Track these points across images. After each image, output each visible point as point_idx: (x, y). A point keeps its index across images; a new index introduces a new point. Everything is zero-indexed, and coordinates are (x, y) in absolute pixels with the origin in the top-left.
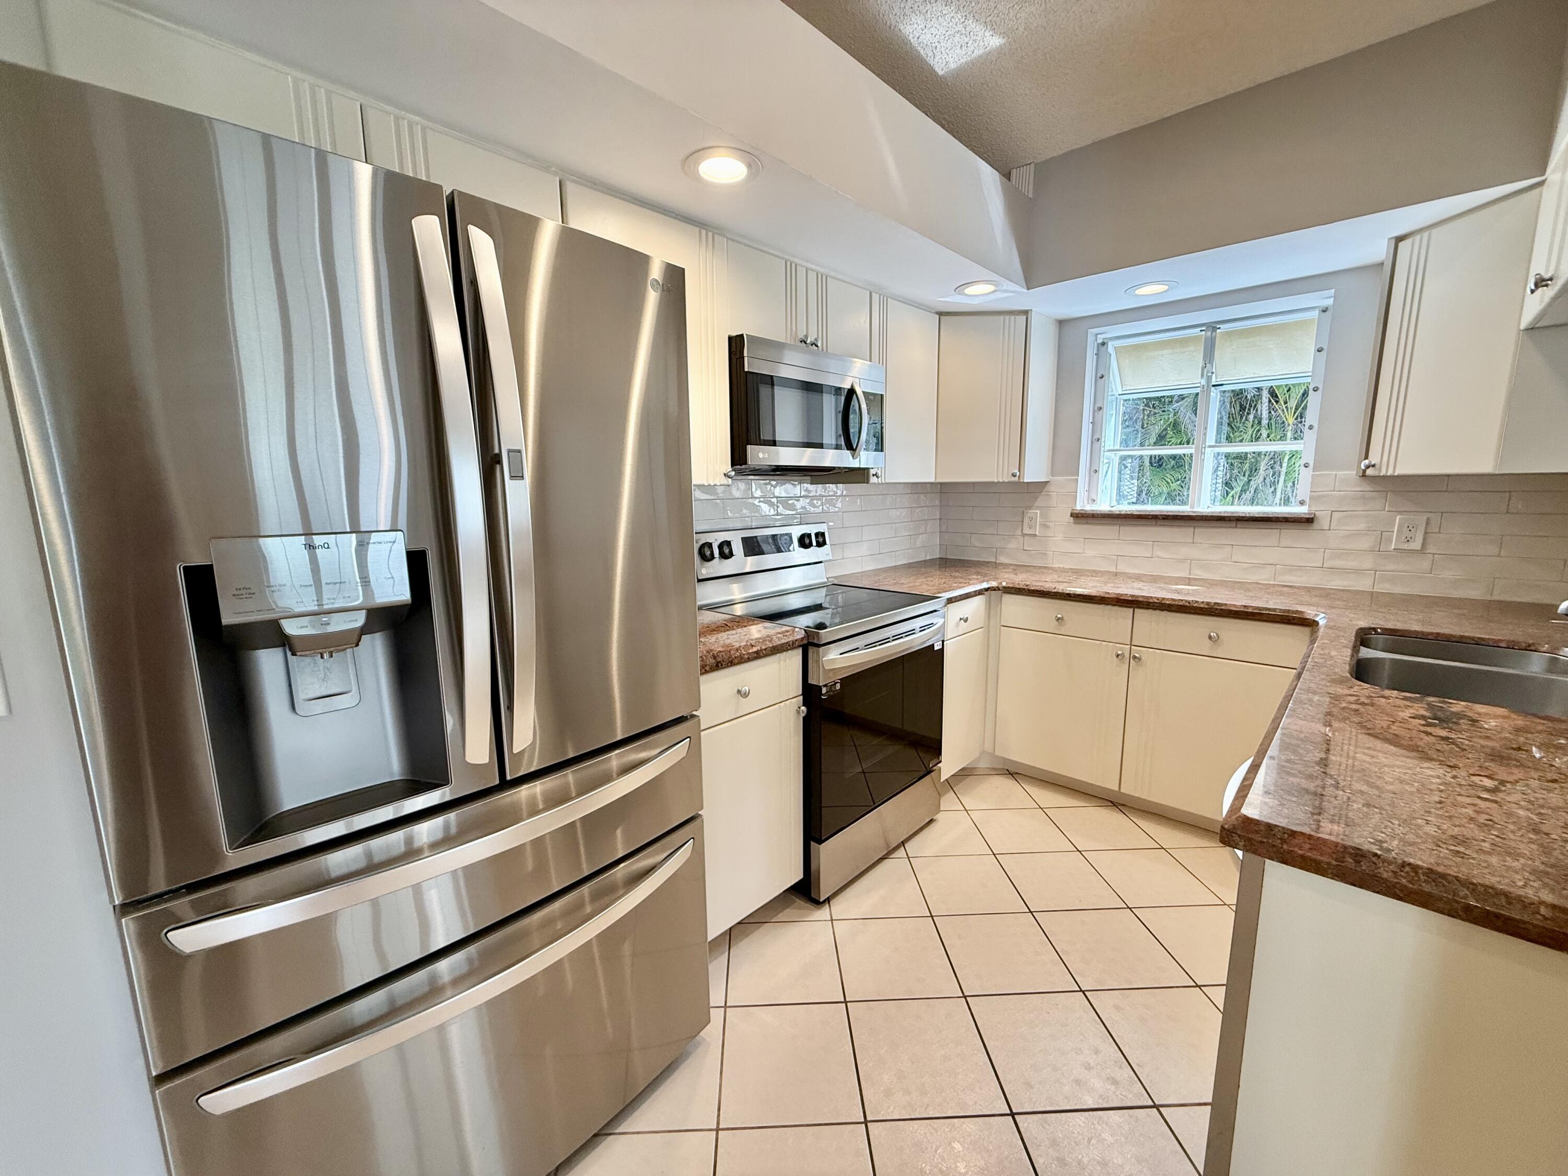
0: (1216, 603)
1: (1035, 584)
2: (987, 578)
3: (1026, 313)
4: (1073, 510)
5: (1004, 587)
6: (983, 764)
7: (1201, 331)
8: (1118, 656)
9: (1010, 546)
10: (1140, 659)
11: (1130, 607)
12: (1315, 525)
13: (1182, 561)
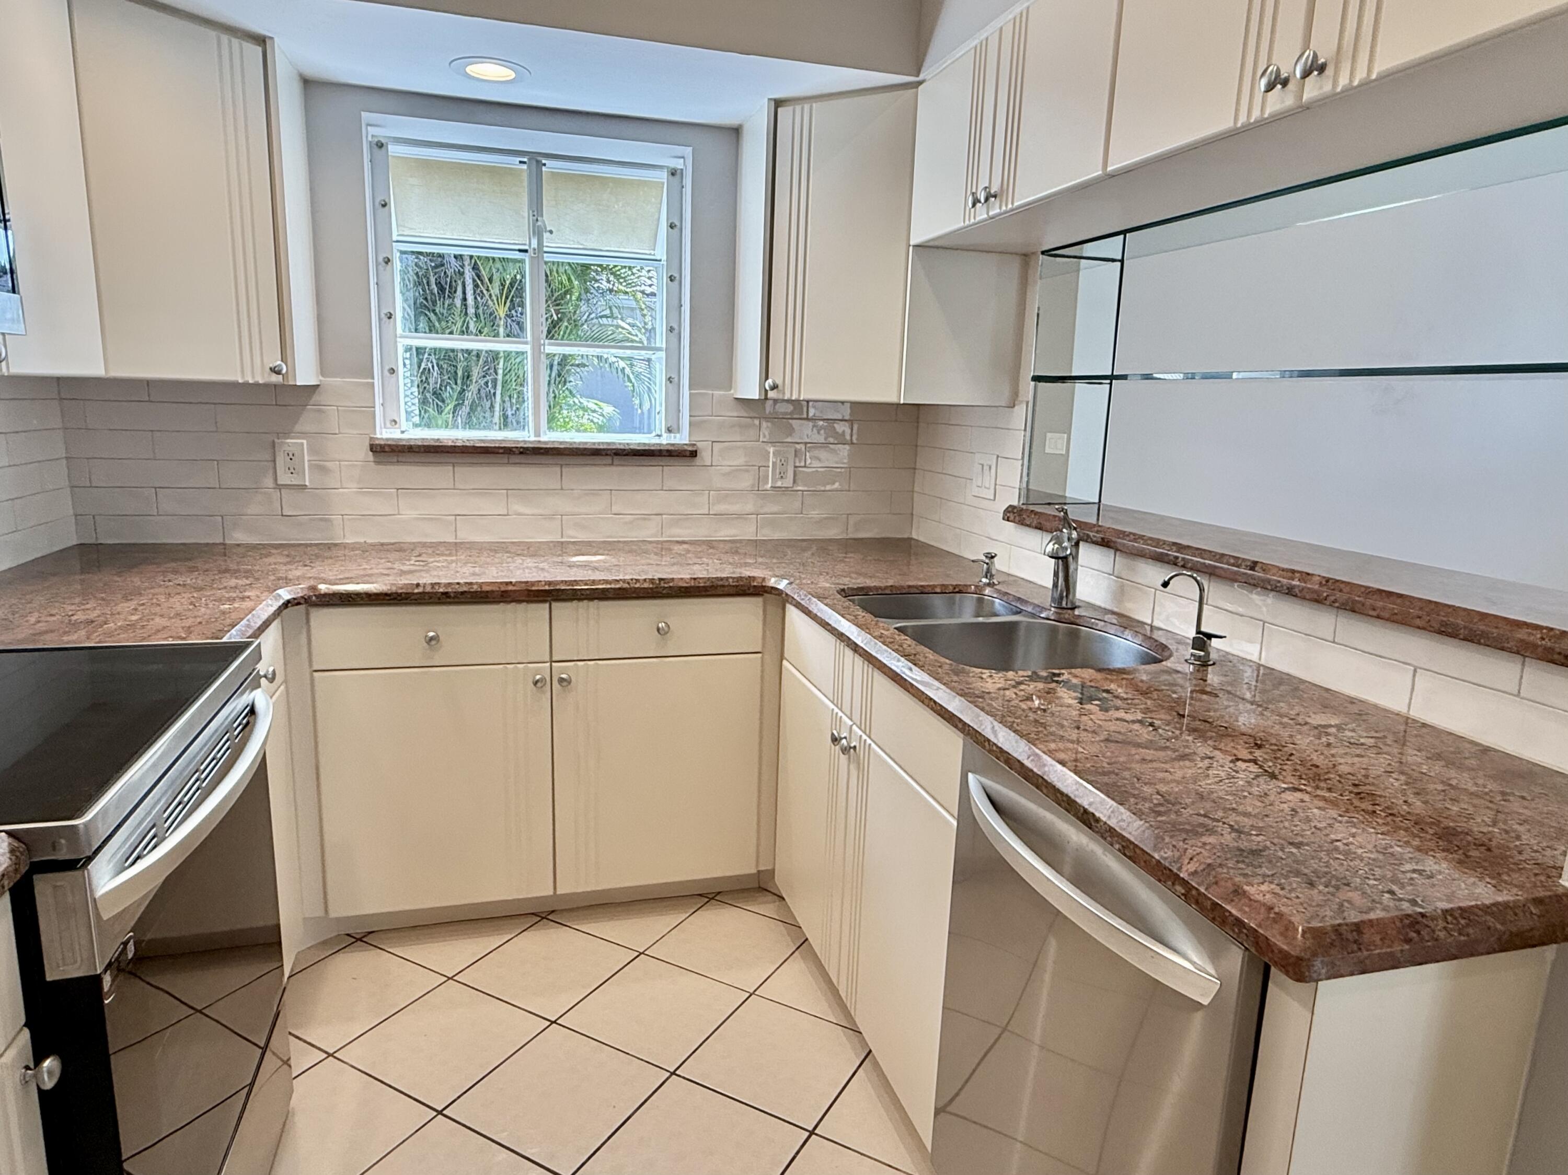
3: (262, 40)
4: (371, 438)
7: (521, 162)
8: (534, 683)
9: (253, 509)
10: (569, 681)
11: (544, 601)
12: (698, 461)
13: (551, 517)
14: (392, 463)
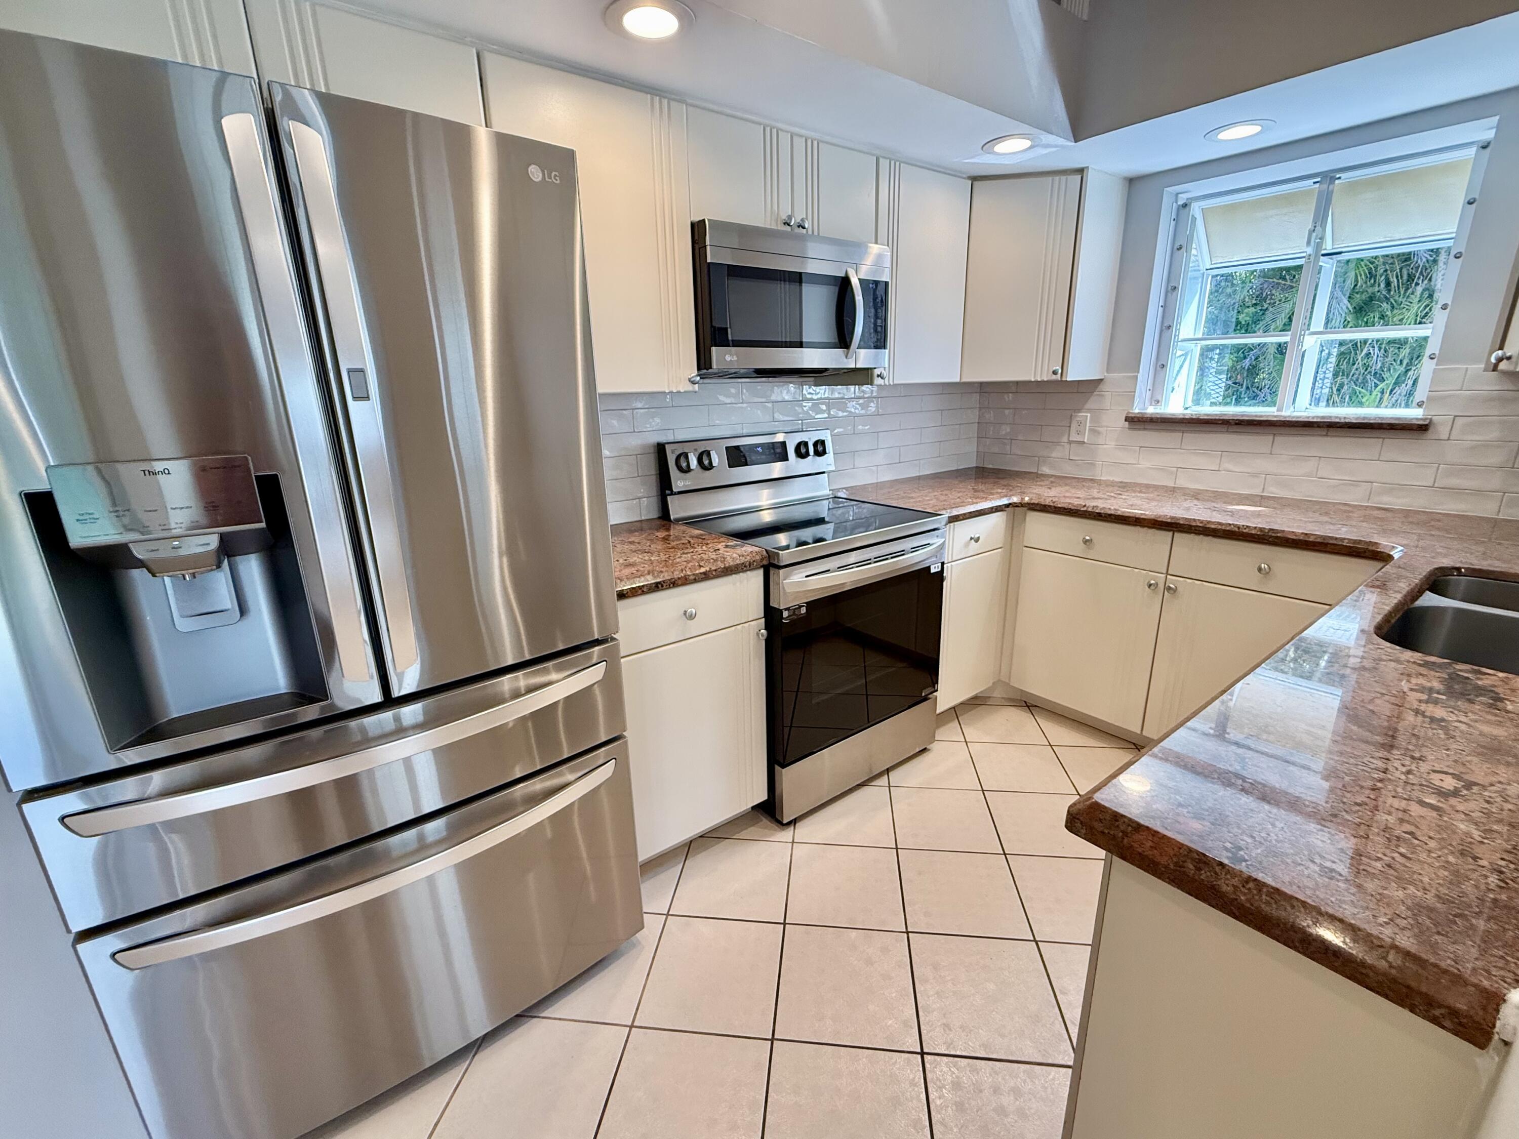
0: (1271, 530)
1: (1063, 500)
2: (1011, 493)
3: (1081, 171)
4: (1129, 413)
5: (1028, 504)
6: (997, 694)
7: (1315, 183)
8: (1150, 586)
9: (1054, 455)
10: (1175, 590)
11: (1169, 531)
12: (1430, 434)
13: (1255, 475)
14: (1139, 429)
